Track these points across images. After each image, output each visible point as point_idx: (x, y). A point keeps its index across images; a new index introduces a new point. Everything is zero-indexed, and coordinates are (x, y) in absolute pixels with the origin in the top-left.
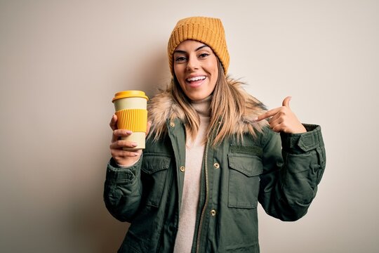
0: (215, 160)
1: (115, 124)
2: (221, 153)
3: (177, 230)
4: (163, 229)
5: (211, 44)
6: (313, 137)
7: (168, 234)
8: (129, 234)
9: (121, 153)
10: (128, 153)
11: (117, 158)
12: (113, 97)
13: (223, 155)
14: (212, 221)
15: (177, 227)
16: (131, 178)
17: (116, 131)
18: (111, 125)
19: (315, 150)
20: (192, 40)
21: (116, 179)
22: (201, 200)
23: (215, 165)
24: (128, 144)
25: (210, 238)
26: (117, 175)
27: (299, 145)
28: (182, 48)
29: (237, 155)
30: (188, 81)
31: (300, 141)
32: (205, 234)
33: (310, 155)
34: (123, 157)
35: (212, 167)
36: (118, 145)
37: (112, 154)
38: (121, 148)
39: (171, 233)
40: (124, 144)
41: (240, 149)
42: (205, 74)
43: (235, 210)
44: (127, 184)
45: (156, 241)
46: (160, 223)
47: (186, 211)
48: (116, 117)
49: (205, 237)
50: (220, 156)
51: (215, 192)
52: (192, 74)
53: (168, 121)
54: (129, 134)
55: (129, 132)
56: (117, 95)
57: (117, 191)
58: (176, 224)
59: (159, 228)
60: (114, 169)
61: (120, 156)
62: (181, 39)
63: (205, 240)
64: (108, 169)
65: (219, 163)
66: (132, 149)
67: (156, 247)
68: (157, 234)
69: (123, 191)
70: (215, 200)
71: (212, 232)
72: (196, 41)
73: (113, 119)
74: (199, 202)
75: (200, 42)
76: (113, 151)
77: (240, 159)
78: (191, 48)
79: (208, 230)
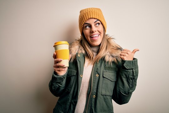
0: (97, 73)
1: (55, 57)
2: (100, 70)
3: (77, 103)
4: (71, 102)
5: (101, 20)
6: (132, 63)
7: (73, 104)
8: (58, 103)
9: (58, 69)
10: (61, 69)
11: (57, 71)
12: (54, 45)
13: (100, 71)
14: (93, 100)
15: (77, 101)
16: (63, 80)
17: (55, 59)
18: (54, 57)
19: (132, 69)
20: (92, 18)
21: (56, 80)
22: (89, 90)
23: (96, 75)
24: (61, 65)
25: (92, 108)
26: (57, 79)
27: (124, 65)
28: (88, 22)
29: (108, 71)
30: (91, 37)
31: (125, 63)
32: (90, 106)
33: (129, 71)
34: (59, 71)
35: (95, 76)
36: (57, 66)
37: (54, 70)
38: (58, 67)
39: (74, 104)
40: (59, 65)
41: (109, 68)
42: (99, 33)
43: (105, 96)
44: (60, 82)
45: (68, 107)
46: (70, 99)
47: (82, 95)
48: (55, 53)
49: (90, 107)
50: (99, 71)
51: (96, 87)
52: (94, 34)
53: (77, 54)
54: (61, 61)
55: (61, 60)
56: (55, 43)
57: (56, 85)
58: (76, 100)
59: (70, 101)
60: (56, 76)
61: (58, 70)
62: (88, 18)
63: (90, 108)
64: (53, 76)
65: (98, 74)
66: (63, 67)
67: (68, 109)
68: (69, 104)
69: (58, 85)
70: (95, 91)
71: (93, 105)
72: (94, 18)
73: (54, 54)
74: (88, 91)
75: (96, 19)
76: (55, 68)
77: (109, 73)
78: (92, 22)
79: (92, 104)
